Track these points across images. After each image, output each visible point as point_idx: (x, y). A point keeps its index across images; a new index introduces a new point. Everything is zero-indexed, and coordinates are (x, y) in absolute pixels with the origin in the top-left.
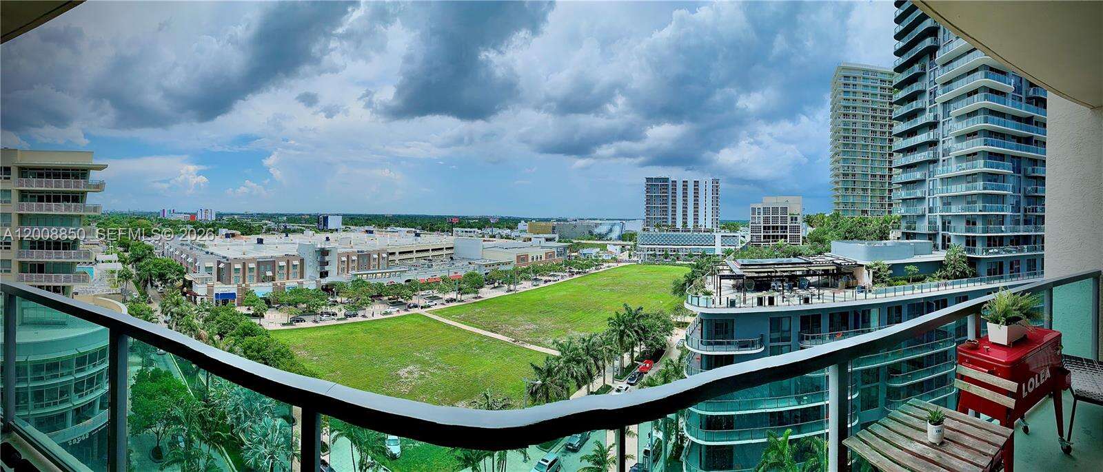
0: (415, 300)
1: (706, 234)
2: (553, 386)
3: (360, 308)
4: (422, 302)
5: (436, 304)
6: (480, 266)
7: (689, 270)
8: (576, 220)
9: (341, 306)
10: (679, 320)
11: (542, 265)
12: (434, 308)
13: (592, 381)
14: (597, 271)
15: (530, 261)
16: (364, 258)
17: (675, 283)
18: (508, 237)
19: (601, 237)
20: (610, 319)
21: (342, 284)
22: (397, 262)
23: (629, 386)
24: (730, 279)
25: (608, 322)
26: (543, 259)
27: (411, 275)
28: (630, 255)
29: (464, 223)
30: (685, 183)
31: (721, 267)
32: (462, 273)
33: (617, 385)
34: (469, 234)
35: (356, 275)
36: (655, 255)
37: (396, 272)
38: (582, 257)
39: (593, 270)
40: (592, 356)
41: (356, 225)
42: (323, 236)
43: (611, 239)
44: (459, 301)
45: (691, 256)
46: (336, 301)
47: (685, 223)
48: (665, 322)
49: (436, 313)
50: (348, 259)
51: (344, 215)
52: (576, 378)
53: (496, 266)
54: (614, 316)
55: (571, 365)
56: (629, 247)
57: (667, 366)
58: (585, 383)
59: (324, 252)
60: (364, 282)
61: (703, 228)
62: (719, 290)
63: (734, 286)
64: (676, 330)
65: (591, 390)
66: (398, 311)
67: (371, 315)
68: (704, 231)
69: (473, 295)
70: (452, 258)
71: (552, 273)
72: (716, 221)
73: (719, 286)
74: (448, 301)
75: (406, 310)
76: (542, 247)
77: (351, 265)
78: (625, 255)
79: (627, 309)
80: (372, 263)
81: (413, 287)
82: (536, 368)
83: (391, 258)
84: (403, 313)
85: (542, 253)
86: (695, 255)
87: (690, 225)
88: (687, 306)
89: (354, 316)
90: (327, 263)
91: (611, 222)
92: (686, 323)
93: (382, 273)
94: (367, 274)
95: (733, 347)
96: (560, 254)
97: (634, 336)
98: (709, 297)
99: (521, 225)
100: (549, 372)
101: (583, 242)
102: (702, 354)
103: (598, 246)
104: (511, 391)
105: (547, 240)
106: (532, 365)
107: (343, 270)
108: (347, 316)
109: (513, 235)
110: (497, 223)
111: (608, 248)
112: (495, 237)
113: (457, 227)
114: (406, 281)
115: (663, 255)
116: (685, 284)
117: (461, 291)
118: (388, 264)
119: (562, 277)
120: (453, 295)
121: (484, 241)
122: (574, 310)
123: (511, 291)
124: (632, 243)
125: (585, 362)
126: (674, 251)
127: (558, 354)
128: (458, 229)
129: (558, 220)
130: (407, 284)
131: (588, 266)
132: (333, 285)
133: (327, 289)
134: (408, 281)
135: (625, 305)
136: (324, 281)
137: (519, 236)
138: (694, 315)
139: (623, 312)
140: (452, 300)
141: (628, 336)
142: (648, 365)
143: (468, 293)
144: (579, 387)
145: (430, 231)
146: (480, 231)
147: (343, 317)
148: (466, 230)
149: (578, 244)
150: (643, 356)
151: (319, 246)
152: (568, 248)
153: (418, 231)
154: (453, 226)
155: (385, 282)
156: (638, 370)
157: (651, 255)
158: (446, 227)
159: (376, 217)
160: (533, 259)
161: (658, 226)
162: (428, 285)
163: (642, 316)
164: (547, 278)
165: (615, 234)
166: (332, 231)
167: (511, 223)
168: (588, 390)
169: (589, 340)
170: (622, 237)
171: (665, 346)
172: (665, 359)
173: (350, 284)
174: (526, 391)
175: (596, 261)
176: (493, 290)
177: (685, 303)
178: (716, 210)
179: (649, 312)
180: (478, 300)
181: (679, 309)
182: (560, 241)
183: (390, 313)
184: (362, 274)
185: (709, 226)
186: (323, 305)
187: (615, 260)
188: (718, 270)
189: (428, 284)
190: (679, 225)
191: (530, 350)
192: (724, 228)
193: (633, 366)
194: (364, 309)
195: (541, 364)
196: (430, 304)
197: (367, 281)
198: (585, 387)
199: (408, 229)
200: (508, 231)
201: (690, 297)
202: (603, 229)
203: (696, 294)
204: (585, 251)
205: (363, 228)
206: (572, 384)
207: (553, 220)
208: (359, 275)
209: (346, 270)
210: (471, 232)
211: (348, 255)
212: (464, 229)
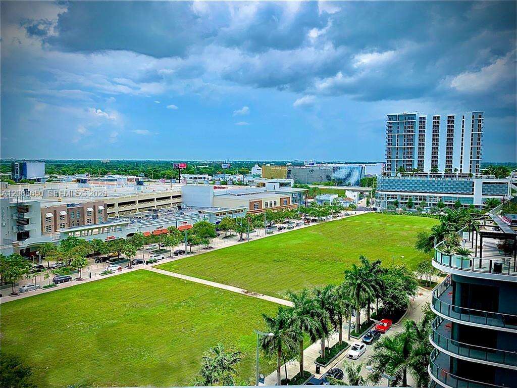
0: (139, 256)
1: (460, 179)
2: (285, 337)
3: (73, 271)
4: (147, 257)
5: (163, 258)
6: (210, 215)
7: (438, 223)
8: (313, 164)
9: (48, 271)
10: (424, 278)
11: (276, 211)
12: (161, 262)
13: (327, 336)
14: (334, 219)
15: (264, 207)
16: (76, 214)
17: (420, 236)
18: (240, 183)
19: (340, 182)
20: (347, 272)
21: (48, 245)
22: (117, 215)
23: (365, 345)
24: (495, 238)
25: (345, 275)
26: (278, 205)
27: (135, 229)
28: (368, 203)
29: (193, 169)
30: (436, 120)
31: (482, 222)
32: (191, 223)
33: (354, 342)
34: (199, 181)
36: (396, 204)
37: (115, 226)
38: (319, 204)
39: (330, 218)
40: (328, 309)
41: (64, 173)
42: (19, 188)
43: (349, 184)
44: (188, 253)
45: (441, 206)
46: (42, 267)
47: (434, 168)
48: (406, 280)
49: (163, 267)
50: (55, 215)
51: (46, 162)
52: (311, 331)
53: (227, 215)
54: (351, 269)
55: (304, 317)
56: (367, 193)
57: (408, 329)
58: (320, 337)
59: (22, 209)
60: (76, 240)
61: (458, 173)
62: (478, 250)
63: (500, 247)
64: (420, 289)
65: (326, 345)
66: (120, 269)
67: (88, 277)
68: (459, 176)
69: (204, 246)
70: (180, 208)
71: (286, 221)
72: (475, 165)
73: (479, 244)
74: (176, 254)
75: (129, 267)
76: (277, 193)
77: (59, 222)
78: (363, 202)
79: (363, 262)
80: (86, 218)
81: (136, 241)
82: (269, 320)
83: (109, 210)
84: (126, 271)
85: (276, 198)
86: (446, 205)
87: (441, 169)
88: (434, 264)
89: (67, 280)
90: (27, 221)
91: (348, 165)
92: (432, 283)
93: (99, 228)
94: (81, 231)
95: (495, 321)
96: (294, 200)
97: (371, 291)
98: (464, 257)
99: (255, 170)
100: (282, 324)
101: (319, 187)
102: (453, 323)
103: (336, 192)
104: (242, 345)
105: (282, 185)
106: (264, 316)
107: (49, 228)
108: (56, 282)
109: (246, 179)
110: (229, 169)
111: (346, 194)
112: (227, 184)
113: (185, 173)
114: (128, 236)
115: (405, 203)
116: (432, 239)
117: (191, 242)
118: (106, 217)
119: (297, 225)
120: (182, 247)
121: (215, 188)
122: (308, 260)
123: (243, 239)
124: (370, 189)
125: (319, 315)
126: (421, 200)
127: (291, 304)
128: (187, 176)
129: (293, 164)
130: (130, 238)
131: (325, 214)
132: (37, 247)
133: (29, 253)
134: (131, 235)
135: (362, 257)
136: (24, 244)
137: (252, 181)
138: (443, 276)
139: (360, 266)
140: (181, 252)
141: (364, 290)
142: (385, 325)
143: (198, 244)
144: (314, 340)
145: (155, 178)
146: (210, 178)
147: (52, 283)
148: (196, 176)
149: (315, 190)
150: (380, 315)
151: (15, 201)
152: (304, 194)
153: (141, 179)
154: (180, 172)
155: (103, 238)
156: (374, 329)
157: (392, 202)
158: (172, 173)
159: (89, 163)
160: (267, 205)
161: (401, 170)
162: (153, 238)
163: (380, 271)
164: (282, 225)
165: (353, 180)
166: (32, 181)
167: (244, 168)
168: (323, 345)
169: (325, 293)
170: (360, 183)
171: (406, 306)
172: (405, 320)
173: (59, 245)
174: (257, 343)
175: (334, 208)
176: (225, 240)
177: (433, 262)
178: (476, 152)
179: (388, 267)
180: (209, 251)
181: (424, 266)
182: (296, 187)
183: (111, 272)
184: (74, 232)
185: (466, 171)
186: (24, 273)
187: (353, 207)
188: (478, 226)
189: (153, 236)
190: (427, 169)
191: (263, 301)
192: (486, 173)
193: (369, 324)
194: (79, 271)
195: (274, 315)
196: (157, 258)
197: (81, 238)
198: (319, 341)
199: (129, 177)
200: (241, 177)
201: (439, 255)
202: (341, 174)
203: (448, 252)
204: (323, 197)
205: (73, 178)
206: (307, 337)
207: (289, 164)
208: (70, 234)
209: (53, 228)
210: (201, 178)
211: (55, 211)
212: (193, 176)
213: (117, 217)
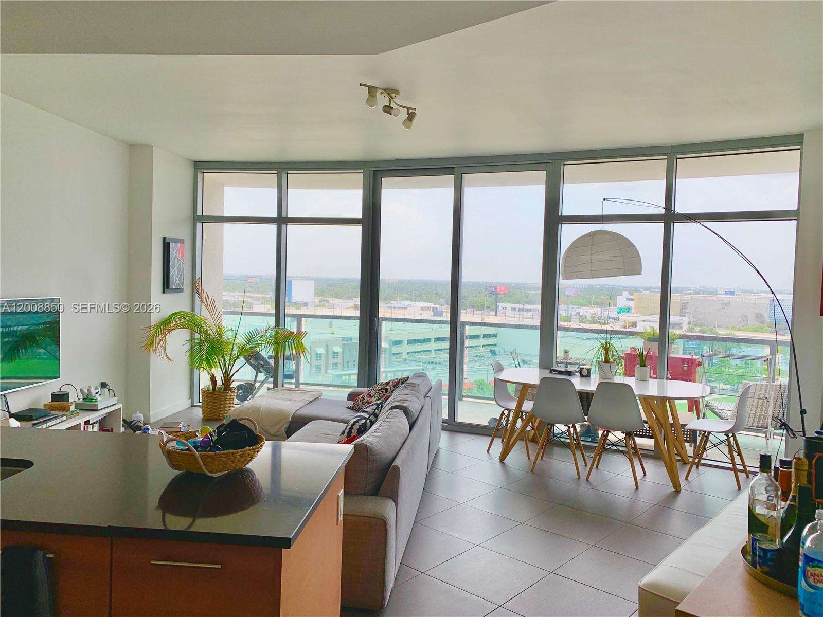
22: (405, 356)
29: (518, 295)
35: (341, 376)
41: (337, 297)
50: (327, 350)
51: (317, 280)
99: (622, 300)
110: (577, 297)
112: (570, 321)
113: (506, 301)
128: (509, 306)
153: (439, 308)
154: (498, 300)
158: (485, 300)
166: (298, 306)
167: (603, 296)
182: (692, 331)
199: (422, 305)
200: (597, 309)
205: (350, 302)
207: (689, 292)
208: (344, 377)
209: (323, 369)
210: (530, 310)
211: (327, 346)
212: (517, 306)
213: (406, 359)
